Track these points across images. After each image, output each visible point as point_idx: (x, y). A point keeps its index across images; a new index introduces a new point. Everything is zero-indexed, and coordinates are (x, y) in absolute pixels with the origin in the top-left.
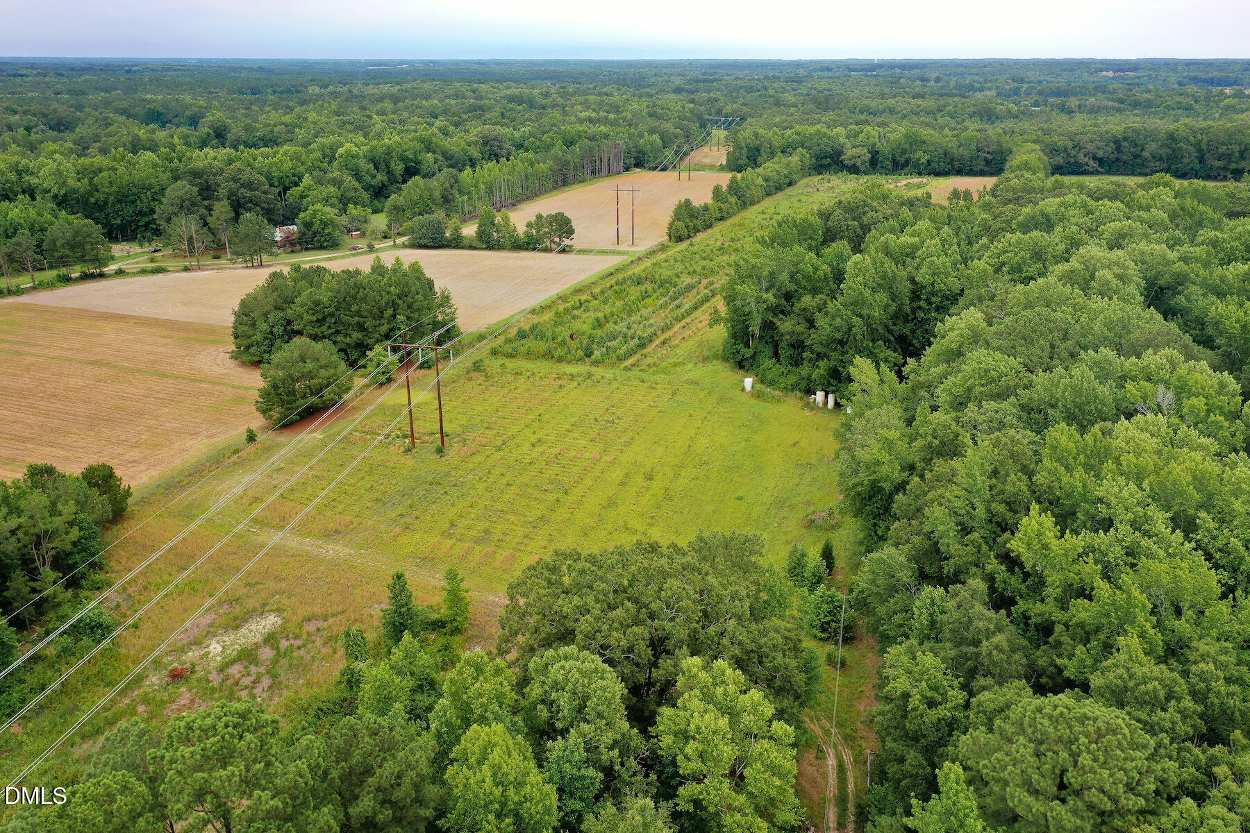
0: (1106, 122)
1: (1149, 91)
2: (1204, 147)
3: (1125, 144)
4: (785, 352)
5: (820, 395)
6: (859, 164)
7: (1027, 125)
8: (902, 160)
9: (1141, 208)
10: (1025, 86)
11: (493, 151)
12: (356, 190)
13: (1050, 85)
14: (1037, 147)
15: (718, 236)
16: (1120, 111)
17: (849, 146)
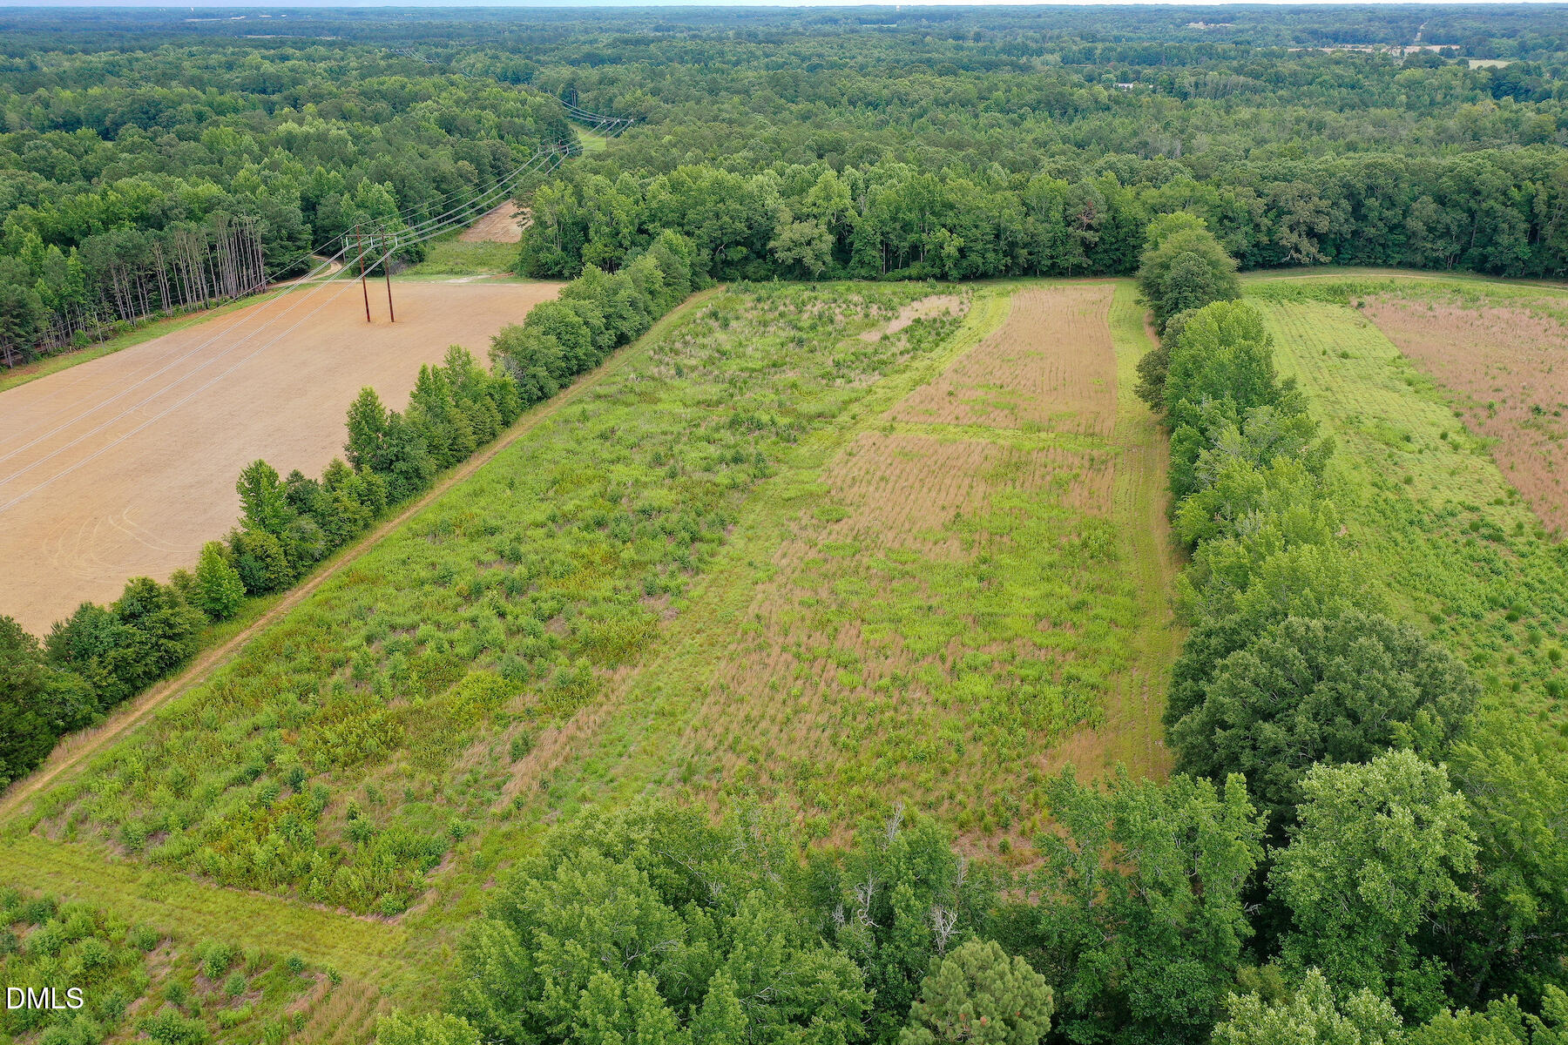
2: (1541, 209)
3: (1372, 202)
6: (809, 260)
8: (905, 246)
10: (1100, 46)
13: (1132, 44)
17: (786, 216)
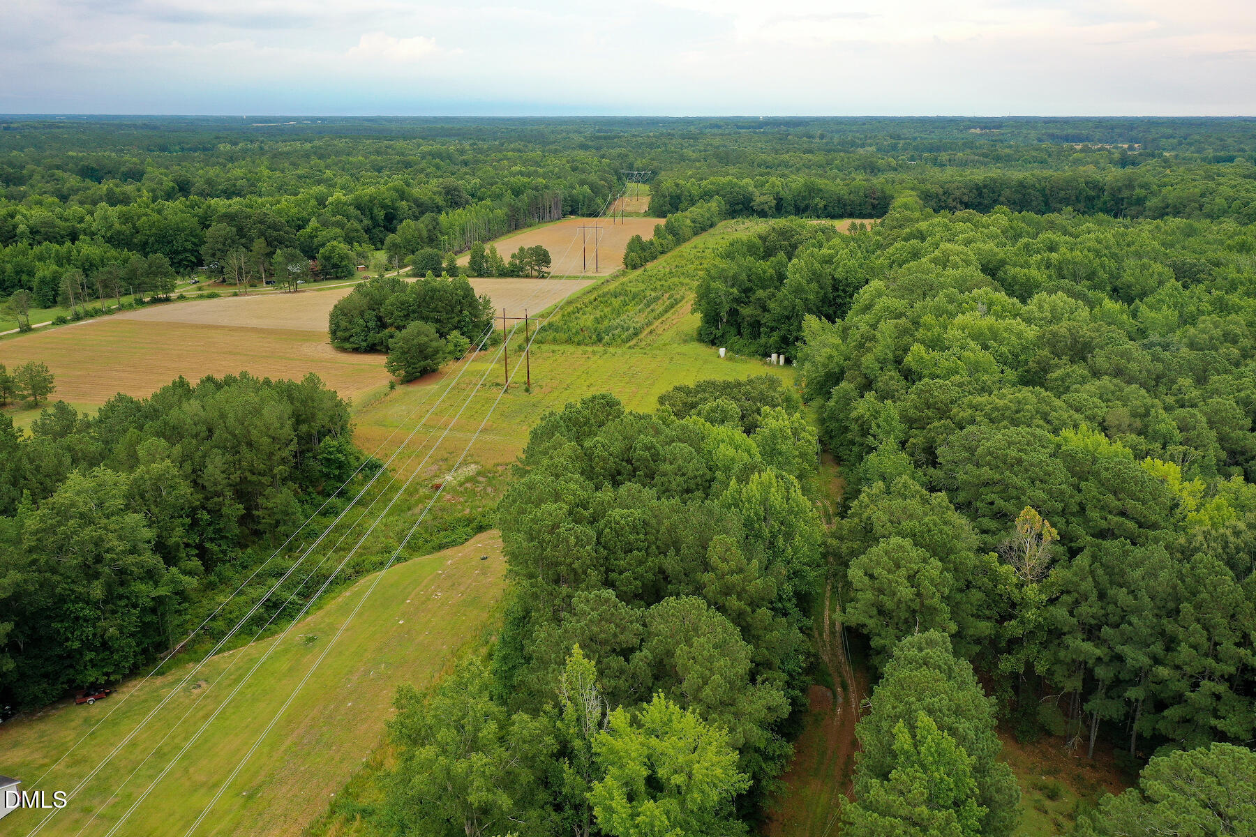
0: (972, 173)
1: (1010, 147)
2: (1047, 192)
3: (985, 190)
4: (746, 331)
5: (774, 356)
6: (766, 209)
7: (905, 176)
8: (803, 205)
9: (983, 227)
10: (902, 142)
11: (454, 199)
12: (357, 231)
13: (924, 142)
14: (914, 193)
15: (665, 264)
16: (985, 164)
17: (757, 194)
